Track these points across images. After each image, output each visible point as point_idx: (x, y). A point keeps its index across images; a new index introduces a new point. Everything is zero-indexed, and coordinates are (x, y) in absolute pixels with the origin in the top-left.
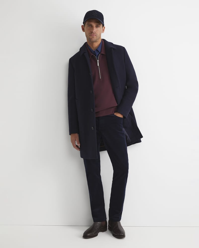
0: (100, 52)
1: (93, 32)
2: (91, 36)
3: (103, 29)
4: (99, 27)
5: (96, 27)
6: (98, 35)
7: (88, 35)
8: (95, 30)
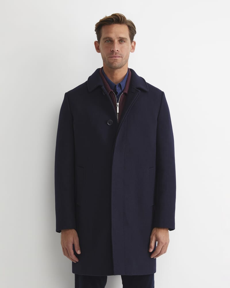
0: (123, 89)
1: (114, 52)
2: (111, 59)
3: (132, 46)
4: (124, 42)
5: (119, 42)
6: (125, 56)
7: (106, 58)
8: (117, 47)
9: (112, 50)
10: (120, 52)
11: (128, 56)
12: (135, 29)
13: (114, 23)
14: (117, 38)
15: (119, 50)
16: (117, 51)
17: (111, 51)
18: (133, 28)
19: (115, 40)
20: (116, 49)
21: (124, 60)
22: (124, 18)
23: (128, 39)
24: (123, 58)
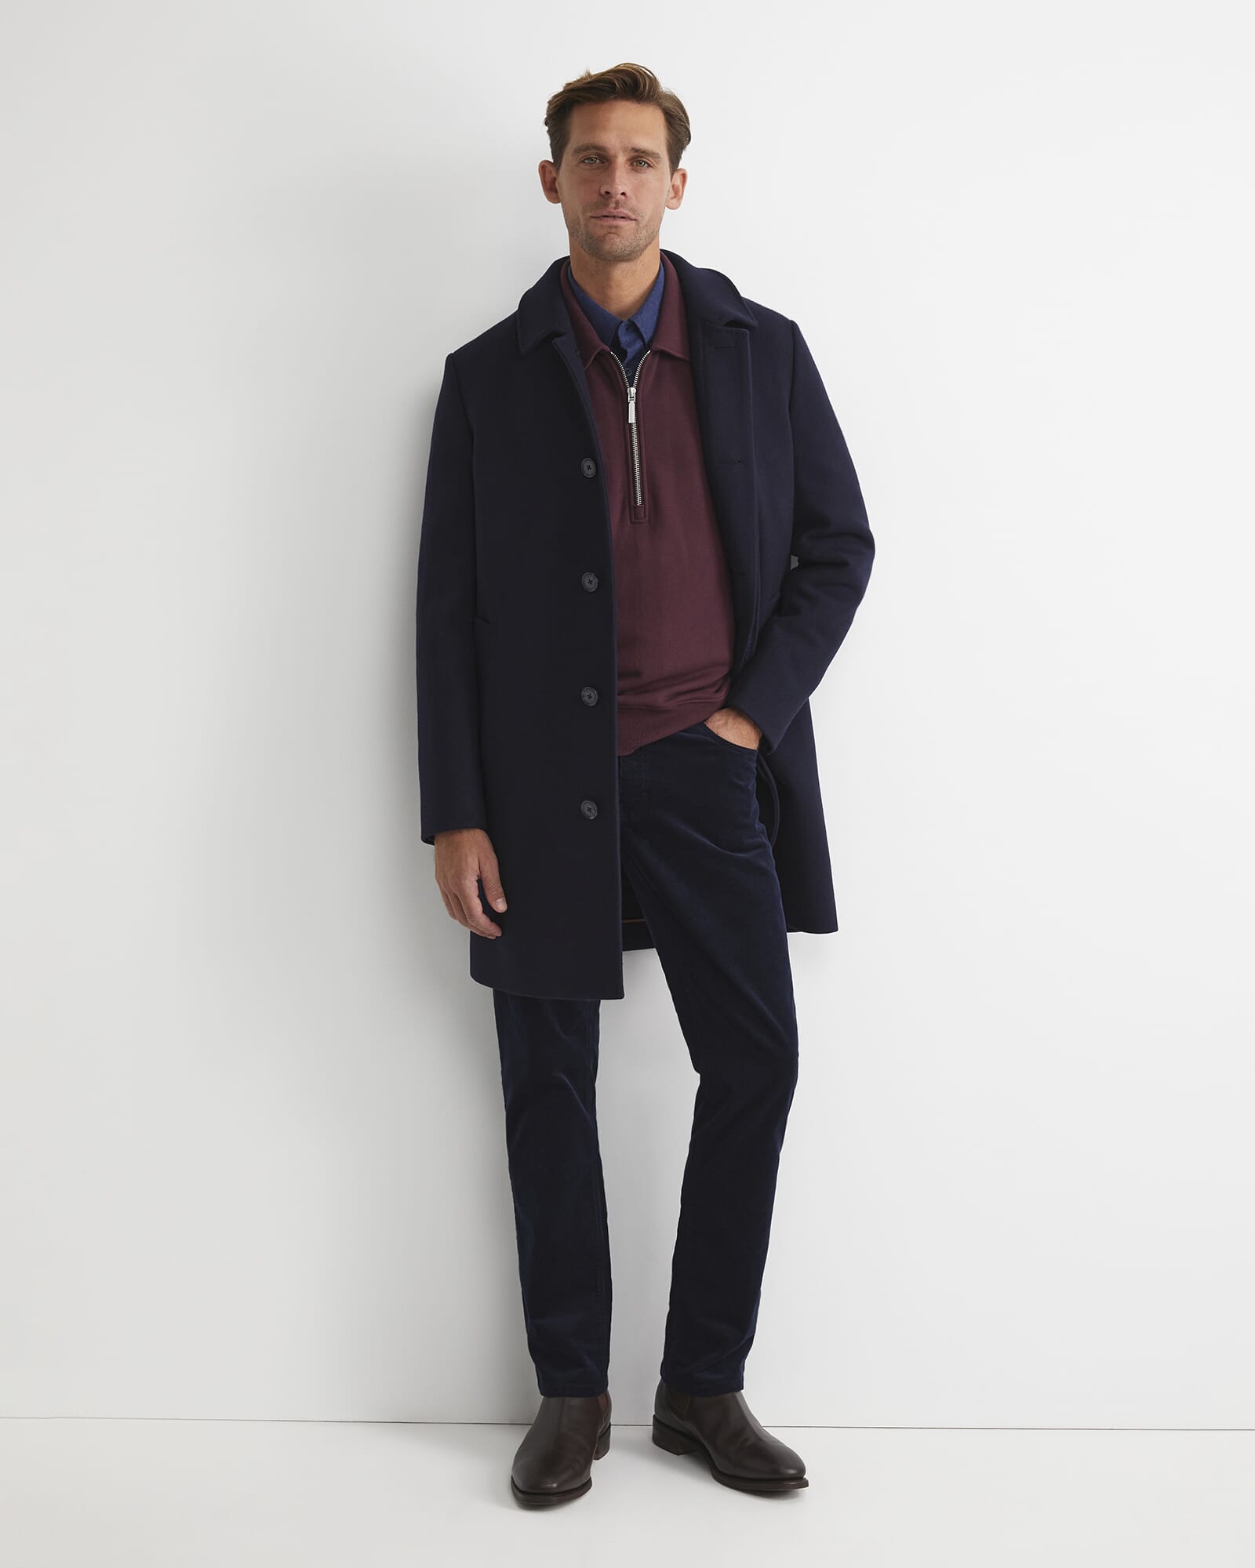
0: (647, 337)
1: (611, 197)
2: (599, 222)
3: (673, 186)
4: (649, 165)
5: (632, 164)
6: (647, 218)
7: (581, 217)
8: (623, 181)
9: (603, 191)
10: (633, 202)
11: (657, 219)
12: (689, 124)
13: (615, 99)
14: (625, 150)
15: (628, 193)
16: (623, 197)
17: (600, 194)
18: (681, 121)
19: (615, 157)
20: (621, 188)
21: (645, 231)
22: (653, 82)
23: (661, 156)
24: (641, 225)
